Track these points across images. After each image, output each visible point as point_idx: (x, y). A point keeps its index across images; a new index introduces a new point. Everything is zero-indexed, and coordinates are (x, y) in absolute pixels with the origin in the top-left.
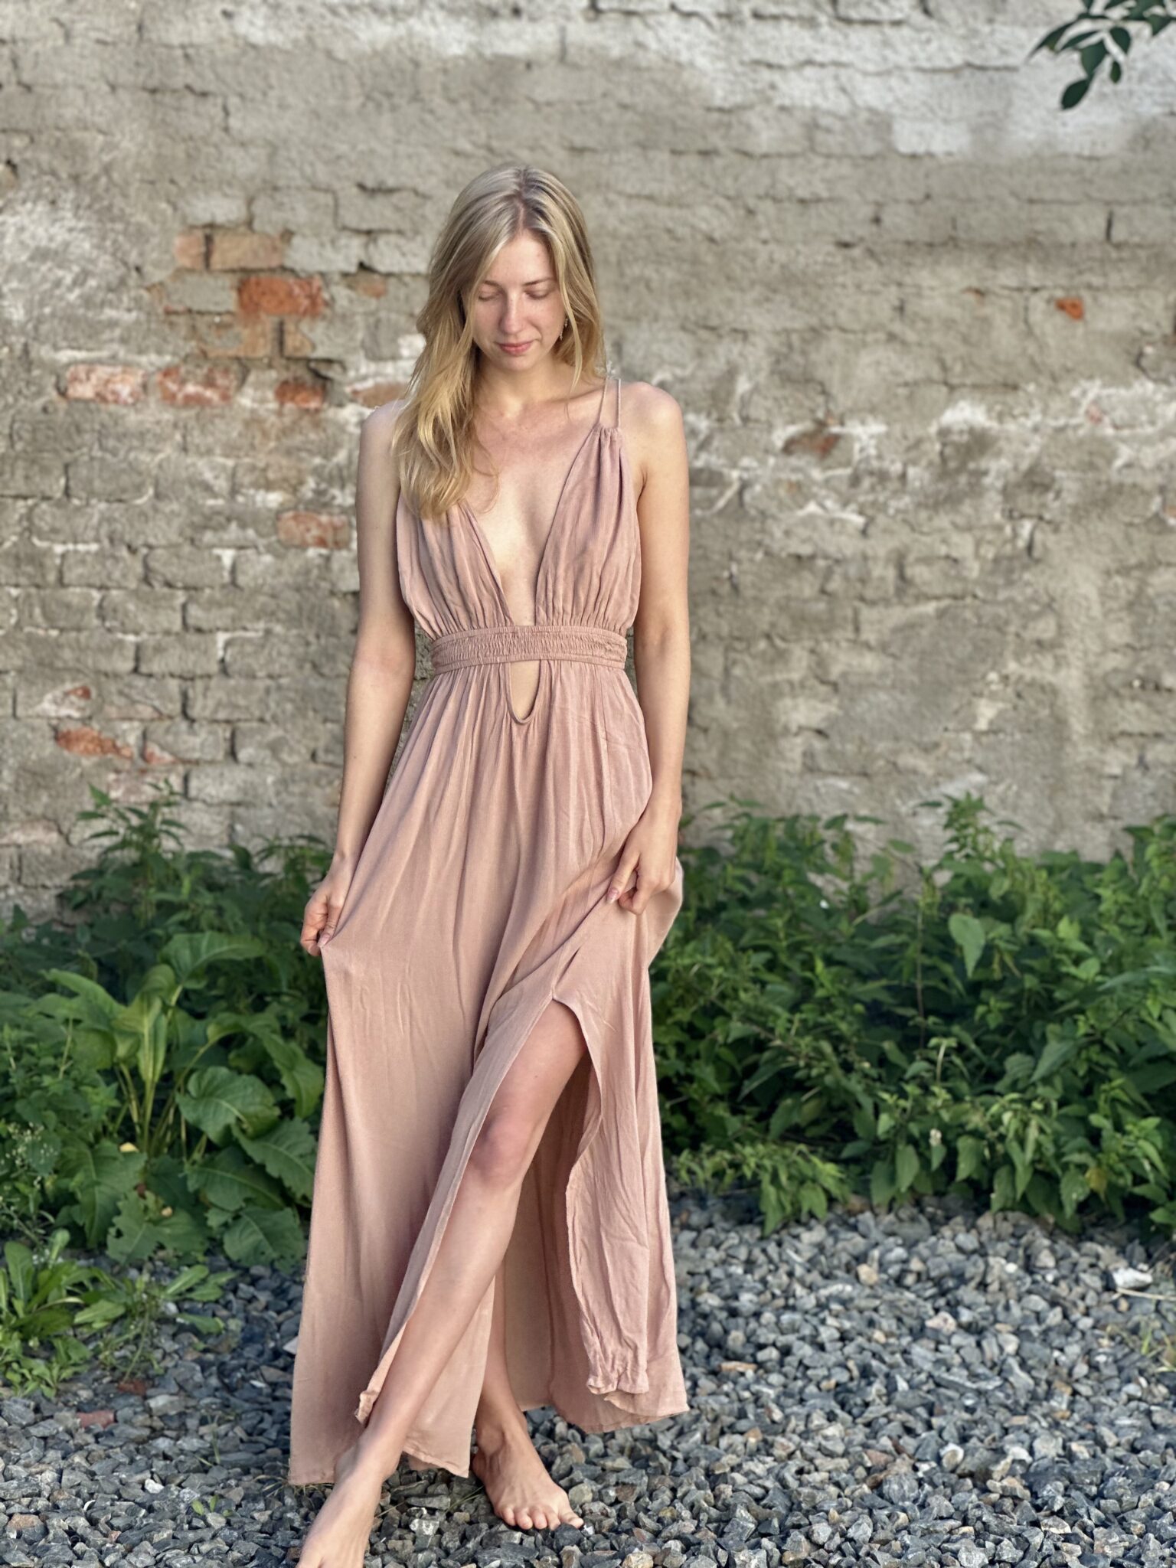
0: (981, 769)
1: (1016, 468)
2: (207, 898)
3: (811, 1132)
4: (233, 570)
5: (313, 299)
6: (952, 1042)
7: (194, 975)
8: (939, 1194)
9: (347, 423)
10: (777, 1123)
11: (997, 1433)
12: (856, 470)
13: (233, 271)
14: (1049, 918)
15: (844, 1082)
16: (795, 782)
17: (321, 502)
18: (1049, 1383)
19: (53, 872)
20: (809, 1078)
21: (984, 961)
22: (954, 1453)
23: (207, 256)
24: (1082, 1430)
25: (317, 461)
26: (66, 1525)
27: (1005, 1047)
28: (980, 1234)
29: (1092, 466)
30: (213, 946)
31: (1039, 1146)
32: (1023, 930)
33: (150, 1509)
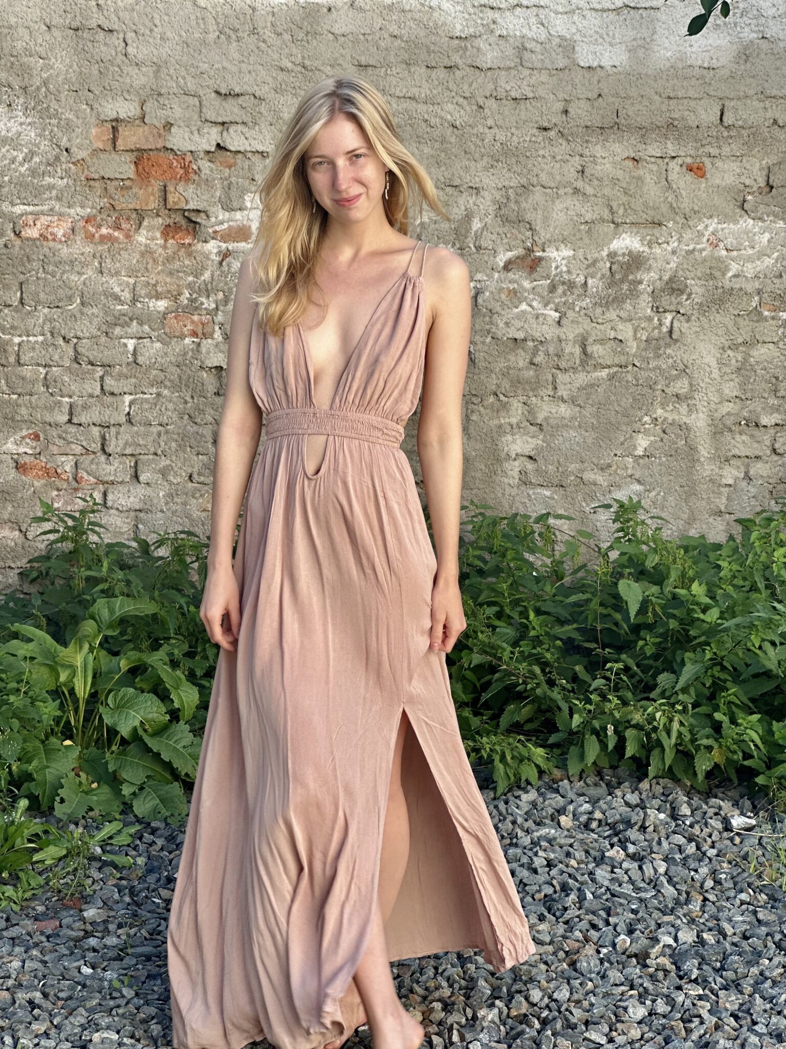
0: (639, 482)
1: (660, 279)
2: (120, 575)
3: (528, 727)
4: (135, 353)
5: (186, 168)
6: (620, 665)
7: (110, 626)
8: (613, 767)
9: (210, 253)
10: (504, 721)
11: (653, 928)
12: (552, 281)
13: (132, 151)
14: (685, 581)
15: (549, 693)
16: (515, 491)
17: (194, 307)
18: (688, 893)
19: (15, 558)
20: (526, 690)
21: (643, 610)
22: (624, 941)
23: (114, 141)
24: (710, 924)
25: (191, 279)
26: (28, 996)
27: (656, 668)
28: (641, 794)
29: (712, 277)
30: (123, 606)
31: (680, 734)
32: (668, 589)
33: (84, 986)
